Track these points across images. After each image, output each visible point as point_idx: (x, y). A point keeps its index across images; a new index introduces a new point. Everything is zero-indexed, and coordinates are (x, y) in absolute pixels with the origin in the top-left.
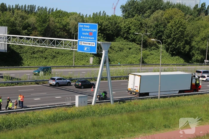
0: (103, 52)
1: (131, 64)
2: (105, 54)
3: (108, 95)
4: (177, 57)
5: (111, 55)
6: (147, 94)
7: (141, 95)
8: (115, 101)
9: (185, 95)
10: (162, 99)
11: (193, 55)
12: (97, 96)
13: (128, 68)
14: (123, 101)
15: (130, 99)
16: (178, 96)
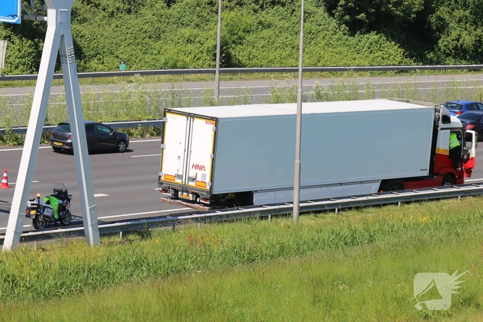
0: (51, 18)
1: (175, 69)
2: (59, 25)
3: (73, 208)
4: (373, 36)
5: (85, 29)
6: (245, 199)
7: (219, 201)
8: (104, 233)
9: (407, 201)
10: (308, 220)
11: (443, 27)
12: (25, 212)
13: (162, 87)
14: (138, 228)
15: (171, 221)
16: (378, 204)
